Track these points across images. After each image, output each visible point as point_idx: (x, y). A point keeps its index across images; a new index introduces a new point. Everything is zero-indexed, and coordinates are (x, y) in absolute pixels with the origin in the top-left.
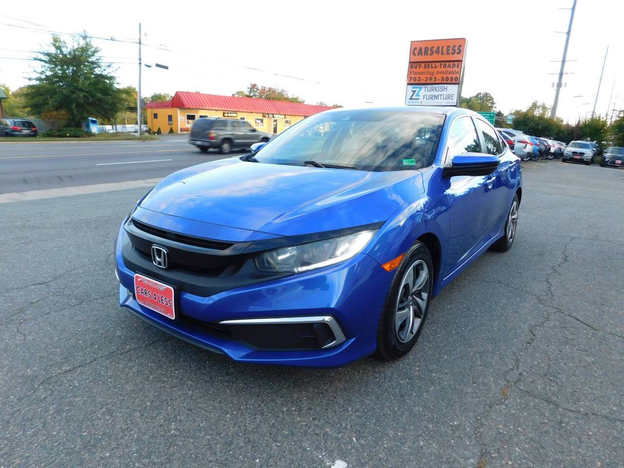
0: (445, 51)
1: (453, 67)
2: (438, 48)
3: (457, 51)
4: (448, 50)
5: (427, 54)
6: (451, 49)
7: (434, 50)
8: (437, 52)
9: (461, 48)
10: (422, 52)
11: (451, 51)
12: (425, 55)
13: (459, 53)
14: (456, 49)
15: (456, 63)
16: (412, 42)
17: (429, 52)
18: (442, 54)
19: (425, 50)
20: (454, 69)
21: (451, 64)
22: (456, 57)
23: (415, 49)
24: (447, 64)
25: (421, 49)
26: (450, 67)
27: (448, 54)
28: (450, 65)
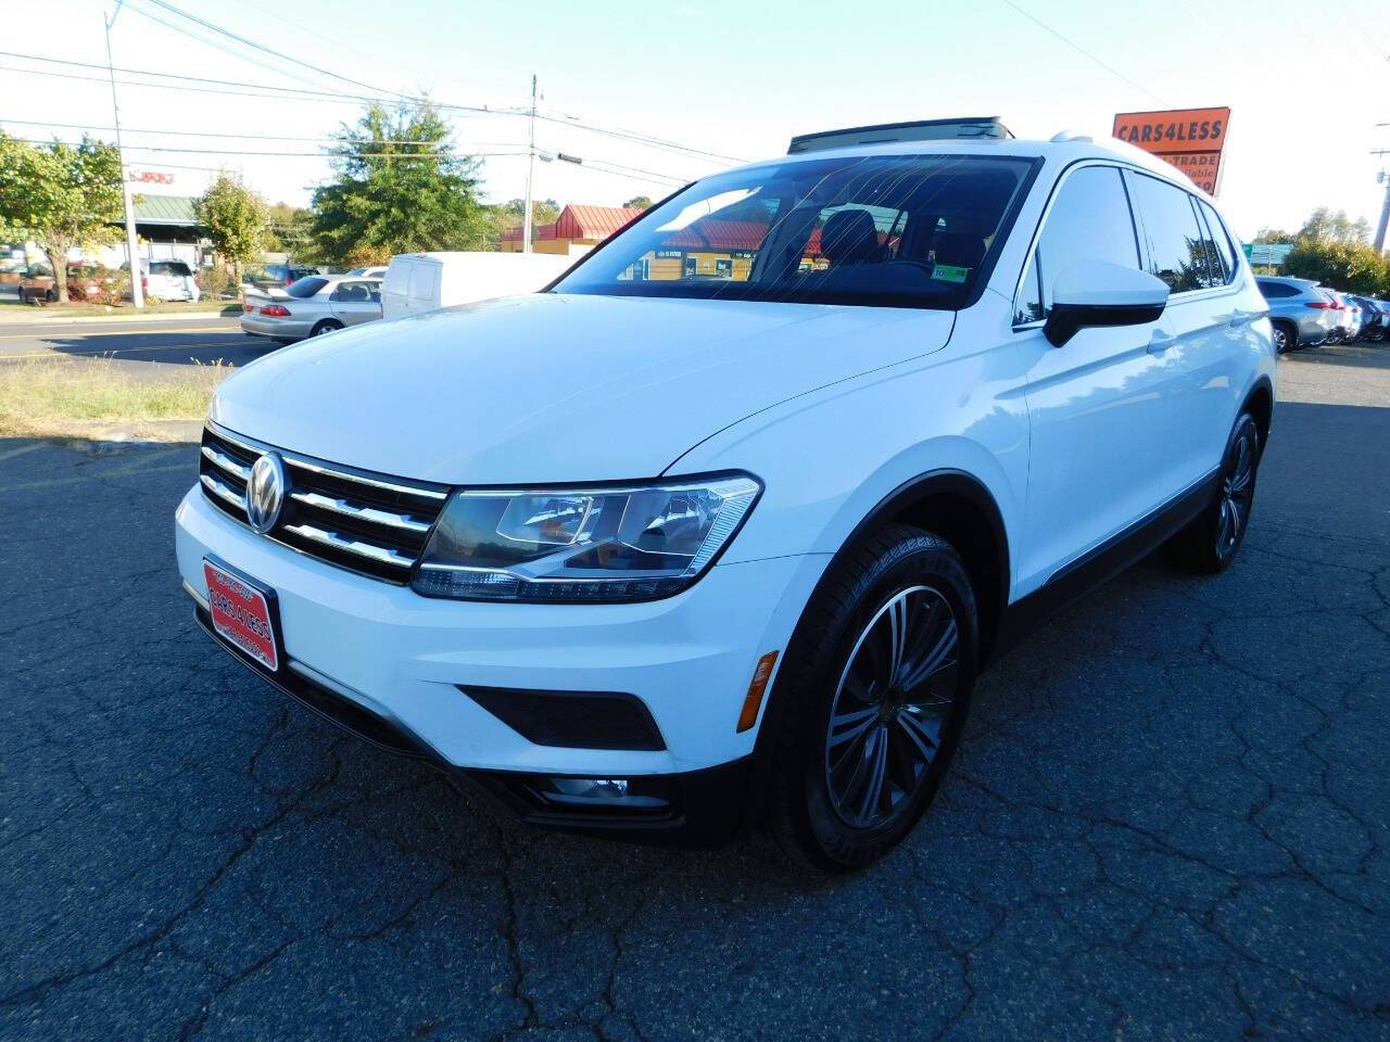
0: (1186, 133)
1: (1201, 163)
2: (1172, 127)
3: (1211, 131)
4: (1192, 131)
5: (1149, 139)
6: (1198, 128)
7: (1164, 131)
8: (1170, 135)
9: (1221, 127)
10: (1137, 136)
11: (1198, 132)
12: (1143, 140)
13: (1214, 137)
14: (1210, 128)
15: (1208, 156)
16: (1117, 115)
17: (1153, 135)
18: (1180, 138)
19: (1144, 131)
20: (1203, 168)
21: (1198, 156)
22: (1208, 144)
23: (1124, 128)
24: (1190, 157)
25: (1135, 129)
26: (1195, 163)
27: (1191, 137)
28: (1194, 158)
